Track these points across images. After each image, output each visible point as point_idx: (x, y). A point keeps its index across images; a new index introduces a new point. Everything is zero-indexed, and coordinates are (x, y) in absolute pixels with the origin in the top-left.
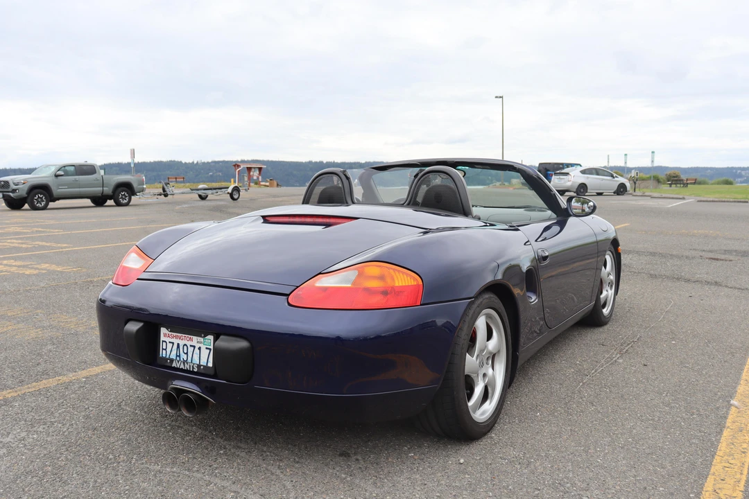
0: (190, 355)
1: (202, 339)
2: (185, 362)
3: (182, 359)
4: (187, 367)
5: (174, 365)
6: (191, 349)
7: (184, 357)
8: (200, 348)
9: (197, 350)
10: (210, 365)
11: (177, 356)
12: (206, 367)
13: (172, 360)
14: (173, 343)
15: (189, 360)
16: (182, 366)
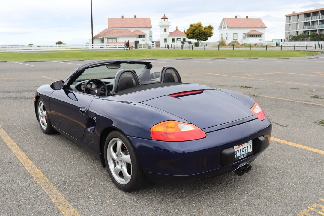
0: (245, 151)
1: (248, 143)
2: (243, 155)
3: (242, 154)
4: (244, 156)
5: (240, 158)
6: (245, 149)
7: (243, 153)
8: (248, 147)
9: (247, 148)
10: (251, 151)
11: (240, 154)
12: (250, 152)
13: (239, 157)
14: (239, 150)
15: (244, 153)
16: (243, 157)
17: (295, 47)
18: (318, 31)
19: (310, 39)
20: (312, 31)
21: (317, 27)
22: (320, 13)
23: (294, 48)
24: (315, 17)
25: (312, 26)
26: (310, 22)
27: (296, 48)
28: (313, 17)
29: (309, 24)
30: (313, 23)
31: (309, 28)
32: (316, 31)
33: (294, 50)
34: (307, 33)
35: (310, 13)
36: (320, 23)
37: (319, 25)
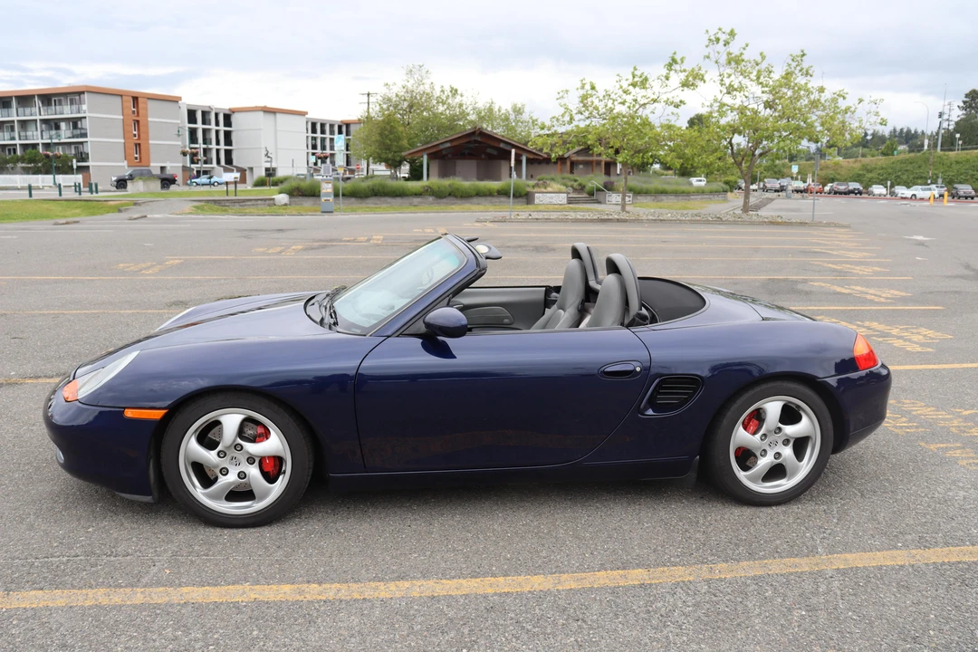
17: (30, 188)
18: (40, 147)
19: (23, 168)
20: (24, 147)
21: (37, 137)
22: (38, 101)
23: (27, 192)
24: (28, 110)
25: (23, 134)
26: (13, 121)
27: (33, 192)
28: (21, 110)
29: (12, 129)
30: (24, 124)
31: (13, 139)
32: (35, 146)
33: (28, 198)
34: (9, 150)
35: (11, 97)
36: (44, 126)
37: (42, 132)
